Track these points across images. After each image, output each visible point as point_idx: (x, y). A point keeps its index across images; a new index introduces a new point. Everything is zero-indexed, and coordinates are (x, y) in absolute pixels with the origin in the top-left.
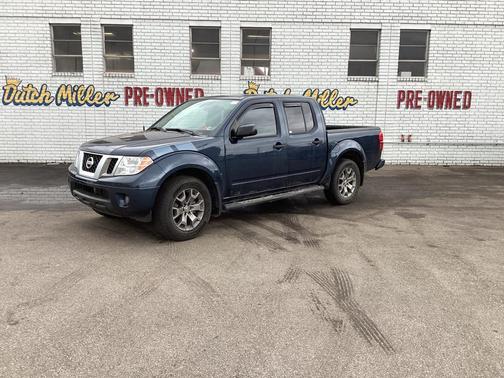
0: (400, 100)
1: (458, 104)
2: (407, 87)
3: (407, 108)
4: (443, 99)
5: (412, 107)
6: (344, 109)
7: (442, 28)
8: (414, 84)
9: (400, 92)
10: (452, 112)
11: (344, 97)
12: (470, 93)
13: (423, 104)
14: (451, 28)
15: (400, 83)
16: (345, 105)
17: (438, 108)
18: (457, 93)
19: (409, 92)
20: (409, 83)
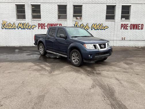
0: (122, 27)
1: (139, 28)
2: (124, 23)
3: (124, 29)
4: (135, 27)
5: (125, 29)
6: (105, 30)
7: (135, 5)
8: (126, 22)
9: (122, 24)
10: (137, 30)
11: (104, 26)
12: (143, 25)
13: (129, 28)
14: (137, 5)
15: (121, 22)
16: (105, 28)
17: (133, 29)
18: (139, 24)
19: (124, 24)
20: (124, 22)
